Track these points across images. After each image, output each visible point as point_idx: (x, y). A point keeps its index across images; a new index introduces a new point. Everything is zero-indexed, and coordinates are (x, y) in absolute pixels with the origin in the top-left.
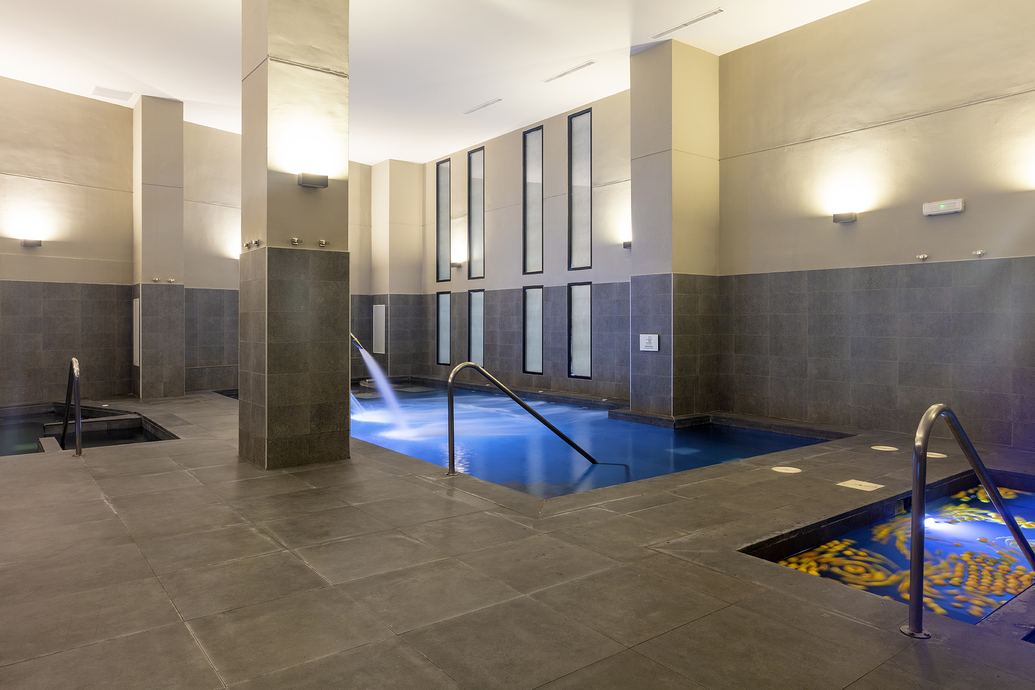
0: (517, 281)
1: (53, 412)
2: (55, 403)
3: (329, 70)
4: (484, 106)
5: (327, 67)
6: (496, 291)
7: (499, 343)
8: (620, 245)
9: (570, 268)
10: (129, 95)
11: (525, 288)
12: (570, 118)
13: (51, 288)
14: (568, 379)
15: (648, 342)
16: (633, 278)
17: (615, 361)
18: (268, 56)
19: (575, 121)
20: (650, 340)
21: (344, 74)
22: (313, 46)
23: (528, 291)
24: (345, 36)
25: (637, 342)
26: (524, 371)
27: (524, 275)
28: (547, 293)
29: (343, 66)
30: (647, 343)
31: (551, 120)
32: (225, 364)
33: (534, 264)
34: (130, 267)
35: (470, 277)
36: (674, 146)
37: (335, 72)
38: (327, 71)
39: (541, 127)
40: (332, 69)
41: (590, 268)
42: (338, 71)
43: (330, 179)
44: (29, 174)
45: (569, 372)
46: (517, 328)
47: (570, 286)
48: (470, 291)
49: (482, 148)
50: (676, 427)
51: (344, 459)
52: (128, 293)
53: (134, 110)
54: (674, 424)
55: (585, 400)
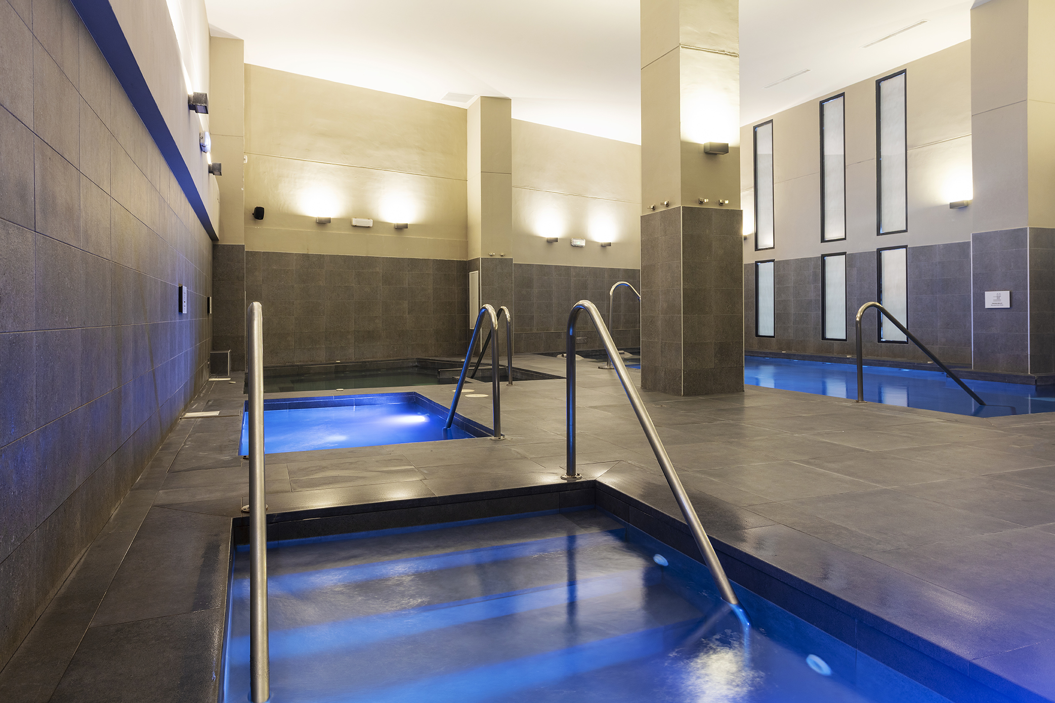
0: (816, 250)
1: (416, 366)
2: (418, 359)
3: (724, 51)
4: (789, 79)
5: (722, 49)
6: (788, 260)
7: (792, 311)
8: (946, 205)
9: (879, 234)
10: (467, 97)
11: (823, 256)
12: (878, 83)
13: (414, 263)
14: (878, 344)
15: (999, 299)
16: (976, 237)
17: (939, 324)
18: (680, 44)
19: (884, 85)
20: (998, 297)
21: (735, 53)
22: (713, 32)
23: (826, 258)
24: (736, 21)
25: (980, 300)
26: (824, 338)
27: (823, 243)
28: (851, 261)
29: (734, 47)
30: (994, 300)
31: (855, 87)
32: (535, 331)
33: (834, 231)
34: (466, 244)
35: (757, 249)
36: (1031, 96)
37: (729, 52)
38: (722, 53)
39: (843, 95)
40: (727, 50)
41: (906, 231)
42: (731, 52)
43: (731, 147)
44: (400, 169)
45: (880, 337)
46: (814, 295)
47: (879, 252)
48: (757, 262)
49: (771, 121)
50: (1038, 384)
51: (740, 391)
52: (466, 267)
53: (468, 110)
54: (1036, 380)
55: (906, 363)
